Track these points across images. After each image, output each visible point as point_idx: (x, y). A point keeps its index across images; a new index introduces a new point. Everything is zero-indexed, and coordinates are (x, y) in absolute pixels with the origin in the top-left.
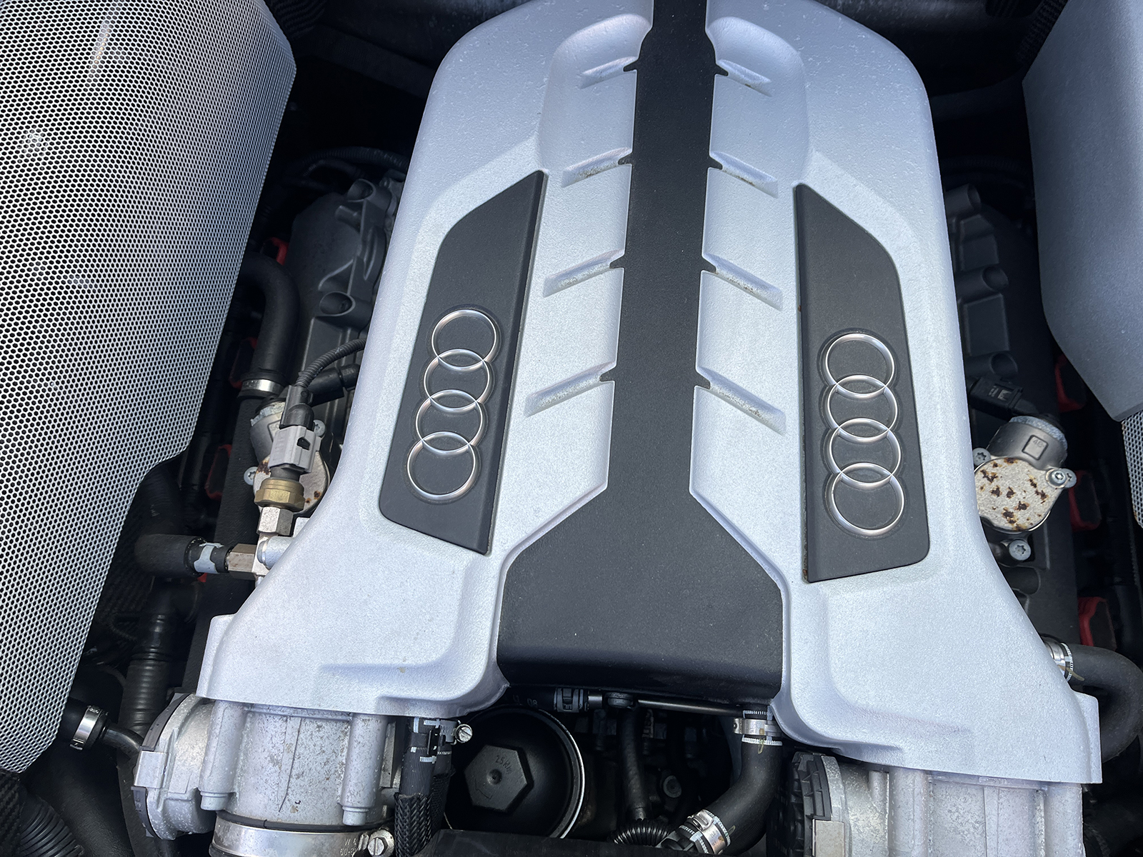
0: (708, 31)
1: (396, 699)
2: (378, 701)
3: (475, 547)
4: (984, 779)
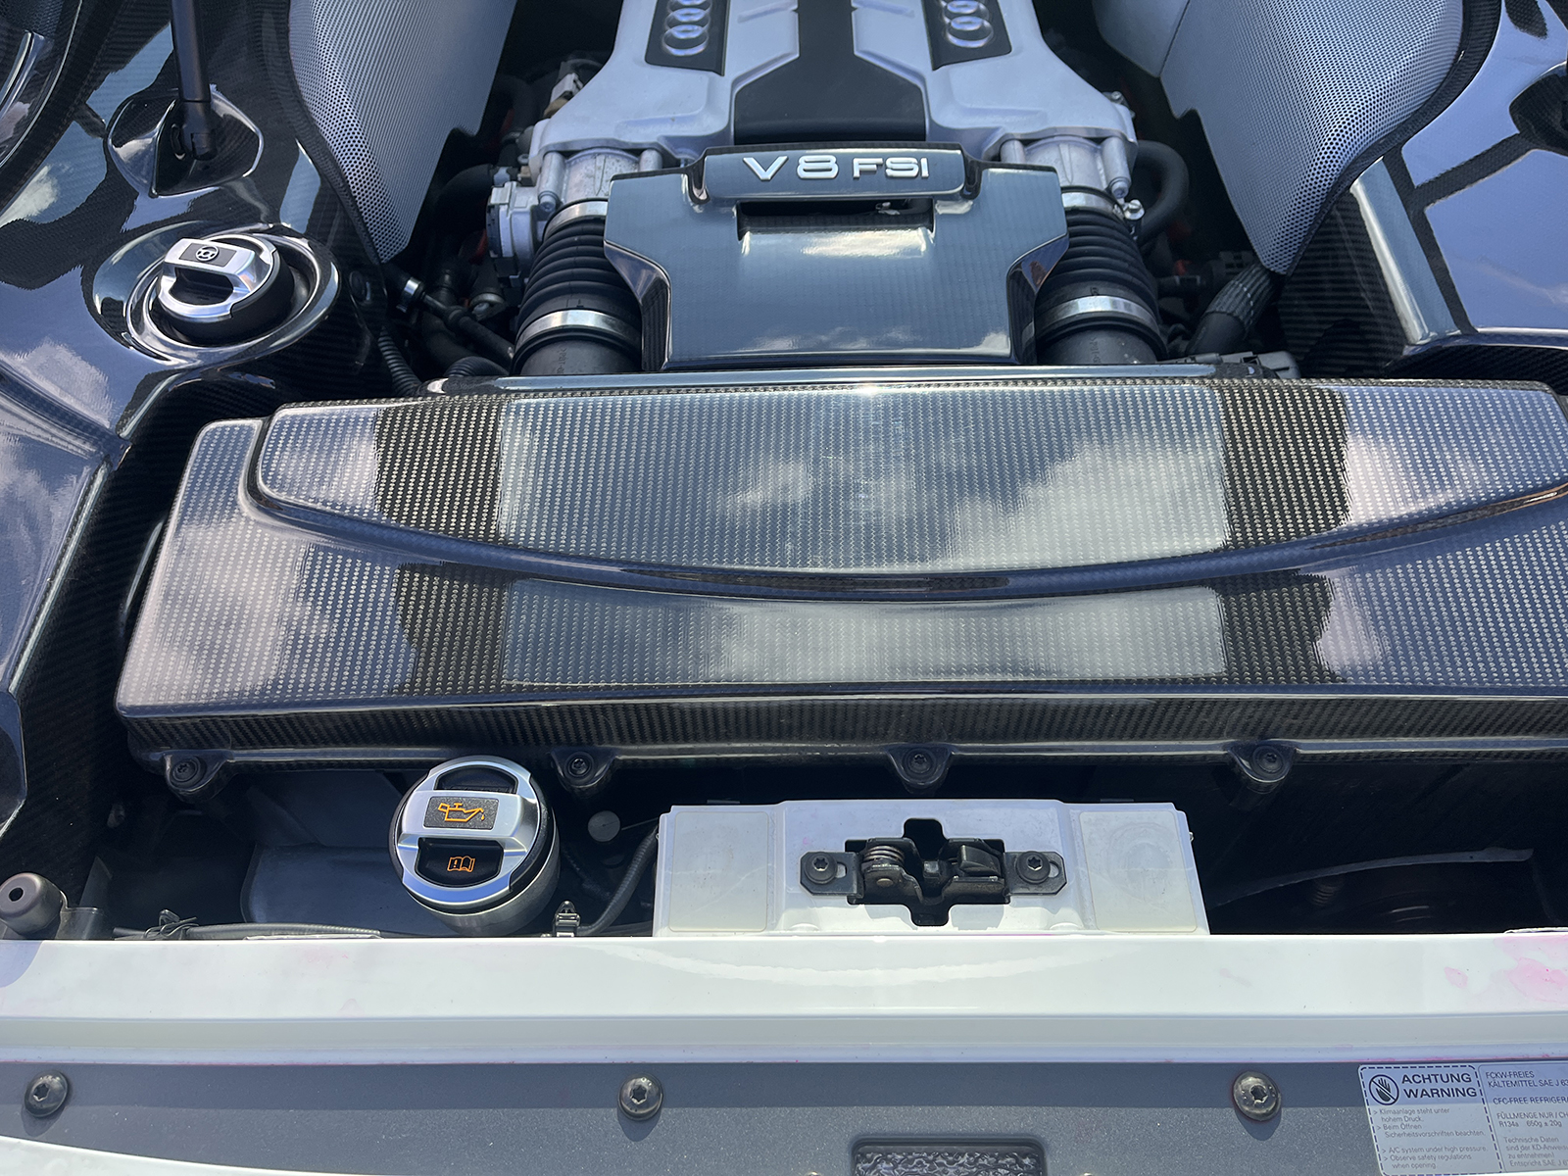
1: (669, 139)
2: (658, 139)
3: (714, 69)
4: (1057, 137)
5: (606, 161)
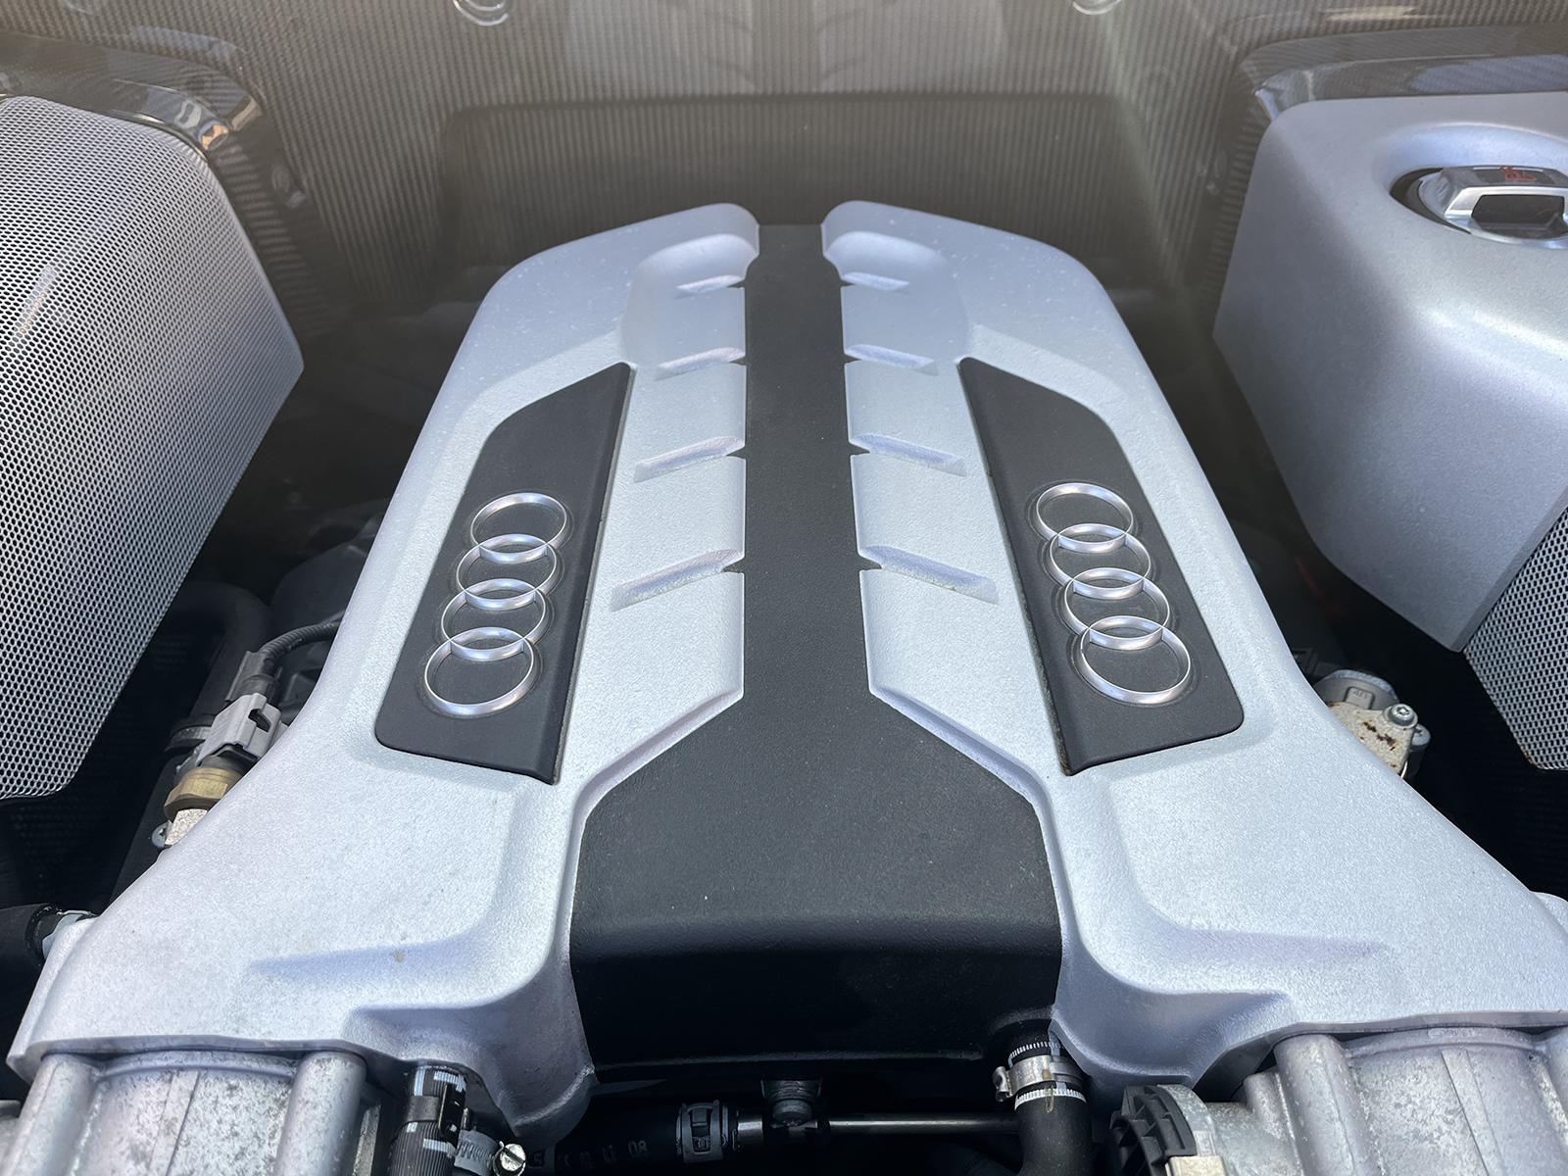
0: (827, 255)
1: (382, 1015)
3: (533, 768)
4: (1438, 1031)
5: (198, 1095)
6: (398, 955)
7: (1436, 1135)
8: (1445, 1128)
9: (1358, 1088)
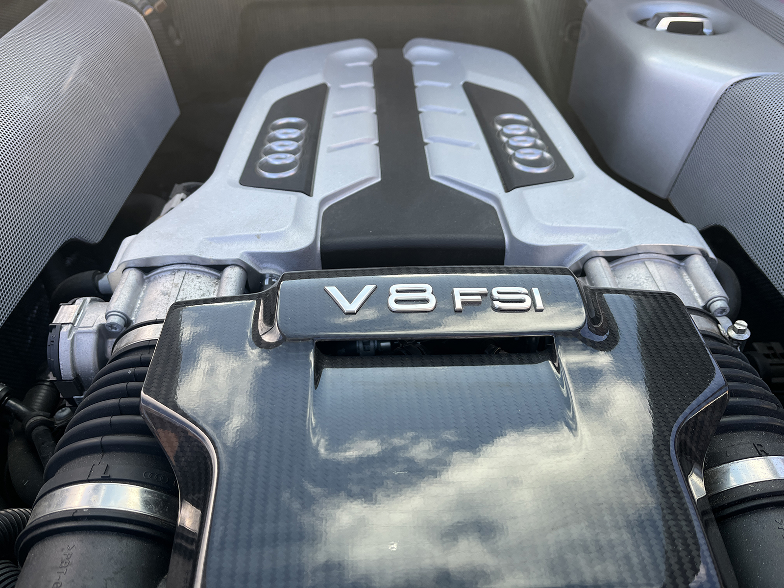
0: (406, 57)
1: (253, 255)
2: (242, 255)
3: (303, 190)
4: (642, 255)
5: (185, 277)
6: (258, 236)
7: (642, 283)
8: (645, 281)
9: (615, 275)
